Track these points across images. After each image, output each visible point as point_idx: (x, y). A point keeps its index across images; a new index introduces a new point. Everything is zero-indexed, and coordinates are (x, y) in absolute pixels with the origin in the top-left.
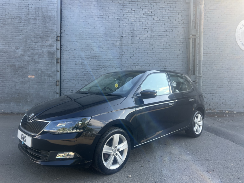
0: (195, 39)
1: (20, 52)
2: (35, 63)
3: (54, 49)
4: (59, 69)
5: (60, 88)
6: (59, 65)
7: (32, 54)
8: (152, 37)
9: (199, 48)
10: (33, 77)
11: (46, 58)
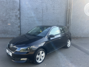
0: (69, 11)
1: (4, 15)
2: (10, 19)
3: (17, 14)
4: (19, 21)
5: (20, 29)
6: (19, 20)
7: (9, 16)
8: (54, 10)
9: (71, 14)
10: (10, 24)
11: (15, 17)
